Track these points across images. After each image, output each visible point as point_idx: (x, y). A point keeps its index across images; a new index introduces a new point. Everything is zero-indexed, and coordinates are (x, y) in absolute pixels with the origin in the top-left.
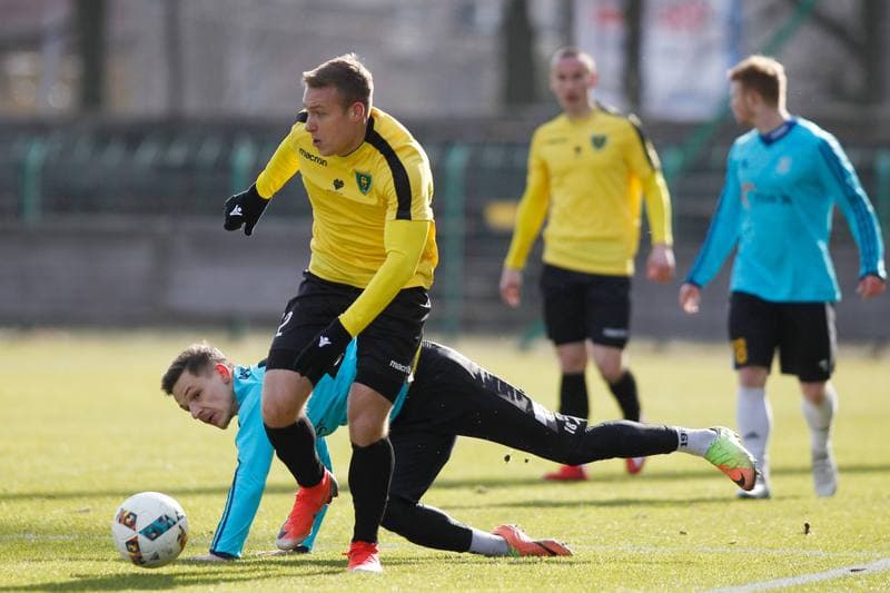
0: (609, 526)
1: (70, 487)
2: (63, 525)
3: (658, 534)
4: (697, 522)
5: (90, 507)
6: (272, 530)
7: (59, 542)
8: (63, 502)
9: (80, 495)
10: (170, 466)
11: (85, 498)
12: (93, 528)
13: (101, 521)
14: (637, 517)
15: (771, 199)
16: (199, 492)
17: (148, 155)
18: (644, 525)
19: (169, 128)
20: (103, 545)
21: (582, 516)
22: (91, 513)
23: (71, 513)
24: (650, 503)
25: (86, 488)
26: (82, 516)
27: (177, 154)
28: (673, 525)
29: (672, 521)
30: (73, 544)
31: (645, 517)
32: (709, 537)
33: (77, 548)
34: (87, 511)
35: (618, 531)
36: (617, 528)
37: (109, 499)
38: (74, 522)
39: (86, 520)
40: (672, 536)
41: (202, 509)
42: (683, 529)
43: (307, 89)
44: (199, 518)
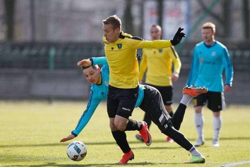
0: (154, 155)
1: (5, 144)
2: (2, 154)
3: (167, 157)
4: (178, 154)
5: (10, 149)
6: (60, 156)
7: (1, 159)
8: (3, 148)
9: (7, 146)
10: (32, 138)
11: (9, 147)
12: (11, 155)
13: (13, 153)
14: (161, 152)
15: (209, 63)
16: (40, 145)
17: (26, 52)
18: (164, 154)
19: (32, 44)
20: (14, 160)
21: (147, 152)
22: (10, 151)
23: (5, 151)
24: (165, 148)
25: (9, 144)
26: (8, 152)
27: (34, 52)
28: (171, 154)
29: (171, 153)
30: (5, 160)
31: (164, 152)
32: (181, 158)
33: (6, 161)
34: (9, 151)
35: (156, 156)
36: (156, 155)
37: (15, 147)
38: (5, 154)
39: (9, 153)
40: (171, 157)
41: (41, 150)
42: (174, 156)
43: (104, 25)
44: (40, 153)
